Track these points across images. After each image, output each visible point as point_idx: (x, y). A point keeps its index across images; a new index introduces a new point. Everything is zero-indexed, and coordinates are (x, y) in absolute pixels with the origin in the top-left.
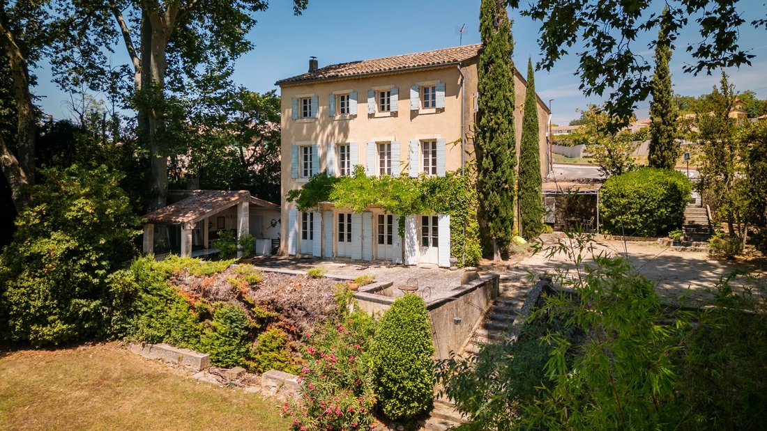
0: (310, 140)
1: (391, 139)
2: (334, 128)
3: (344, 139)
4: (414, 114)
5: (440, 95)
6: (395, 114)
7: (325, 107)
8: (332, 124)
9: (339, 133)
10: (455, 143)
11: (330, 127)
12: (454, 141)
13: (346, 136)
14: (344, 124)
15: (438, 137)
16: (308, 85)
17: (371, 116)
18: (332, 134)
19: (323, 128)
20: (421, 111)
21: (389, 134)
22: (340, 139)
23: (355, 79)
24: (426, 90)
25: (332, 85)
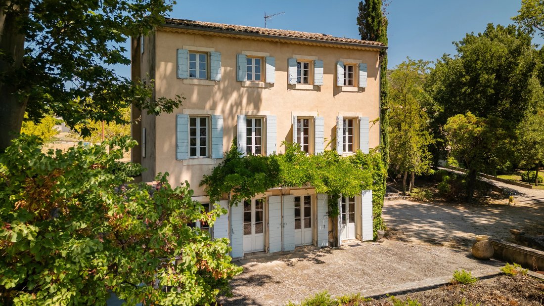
0: (204, 108)
1: (314, 114)
2: (241, 97)
3: (255, 111)
4: (337, 90)
5: (363, 75)
6: (318, 88)
7: (228, 68)
8: (238, 90)
9: (248, 103)
10: (374, 122)
11: (235, 95)
12: (374, 120)
13: (257, 107)
14: (255, 93)
15: (360, 115)
16: (204, 36)
17: (290, 87)
18: (238, 104)
19: (226, 95)
20: (344, 89)
21: (311, 110)
22: (250, 110)
23: (272, 42)
24: (350, 68)
25: (240, 43)
